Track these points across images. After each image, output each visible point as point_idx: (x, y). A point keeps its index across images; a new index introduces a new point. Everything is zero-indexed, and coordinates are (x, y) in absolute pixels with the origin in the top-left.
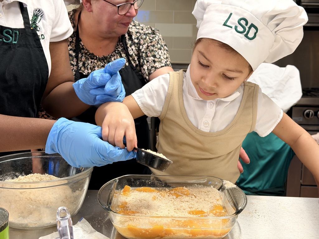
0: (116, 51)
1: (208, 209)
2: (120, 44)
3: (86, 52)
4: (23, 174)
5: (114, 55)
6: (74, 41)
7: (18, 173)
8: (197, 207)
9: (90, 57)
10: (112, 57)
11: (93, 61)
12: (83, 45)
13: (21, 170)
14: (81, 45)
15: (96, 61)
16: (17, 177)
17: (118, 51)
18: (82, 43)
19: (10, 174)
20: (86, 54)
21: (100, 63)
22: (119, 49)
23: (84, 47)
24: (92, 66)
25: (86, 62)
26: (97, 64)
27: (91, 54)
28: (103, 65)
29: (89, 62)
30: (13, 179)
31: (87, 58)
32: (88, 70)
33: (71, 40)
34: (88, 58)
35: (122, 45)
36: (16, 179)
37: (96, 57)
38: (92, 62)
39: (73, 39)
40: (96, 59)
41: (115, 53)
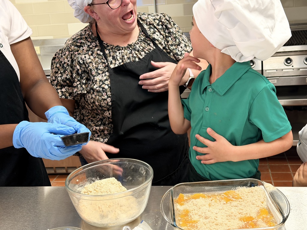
0: (139, 39)
1: (255, 214)
2: (142, 34)
3: (112, 47)
4: (98, 178)
5: (138, 43)
6: (98, 44)
7: (94, 178)
8: (245, 212)
9: (116, 49)
10: (136, 45)
11: (120, 51)
12: (106, 43)
13: (96, 175)
14: (105, 45)
15: (123, 51)
16: (94, 181)
17: (141, 39)
18: (104, 43)
19: (88, 180)
20: (112, 48)
21: (127, 51)
22: (141, 38)
23: (108, 44)
24: (121, 57)
25: (115, 56)
26: (124, 53)
27: (117, 47)
28: (130, 52)
29: (118, 53)
30: (91, 183)
31: (114, 51)
32: (119, 61)
33: (95, 44)
34: (116, 51)
35: (144, 35)
36: (93, 183)
37: (122, 47)
38: (120, 53)
39: (96, 42)
40: (122, 49)
41: (139, 41)
